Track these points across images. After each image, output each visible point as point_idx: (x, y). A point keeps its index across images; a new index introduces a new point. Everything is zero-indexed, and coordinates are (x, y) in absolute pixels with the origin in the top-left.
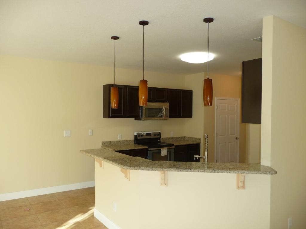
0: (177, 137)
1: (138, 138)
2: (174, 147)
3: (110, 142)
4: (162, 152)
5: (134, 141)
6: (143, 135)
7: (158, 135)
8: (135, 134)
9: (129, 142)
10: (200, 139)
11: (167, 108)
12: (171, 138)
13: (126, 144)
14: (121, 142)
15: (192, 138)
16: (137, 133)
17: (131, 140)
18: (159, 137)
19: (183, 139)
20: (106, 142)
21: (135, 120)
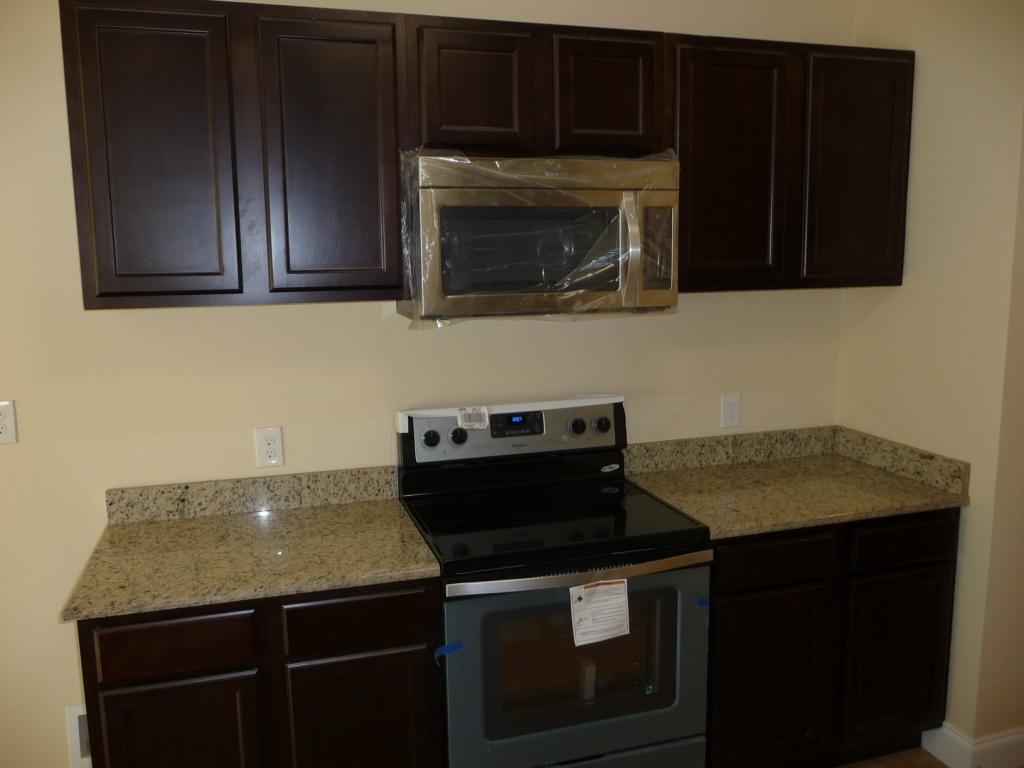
0: (768, 435)
1: (423, 454)
2: (708, 555)
3: (176, 493)
4: (577, 611)
5: (395, 477)
6: (460, 436)
7: (603, 425)
8: (400, 424)
9: (351, 488)
10: (961, 472)
11: (667, 209)
12: (718, 441)
13: (326, 504)
14: (282, 492)
16: (411, 420)
17: (364, 472)
18: (608, 439)
19: (818, 450)
20: (143, 491)
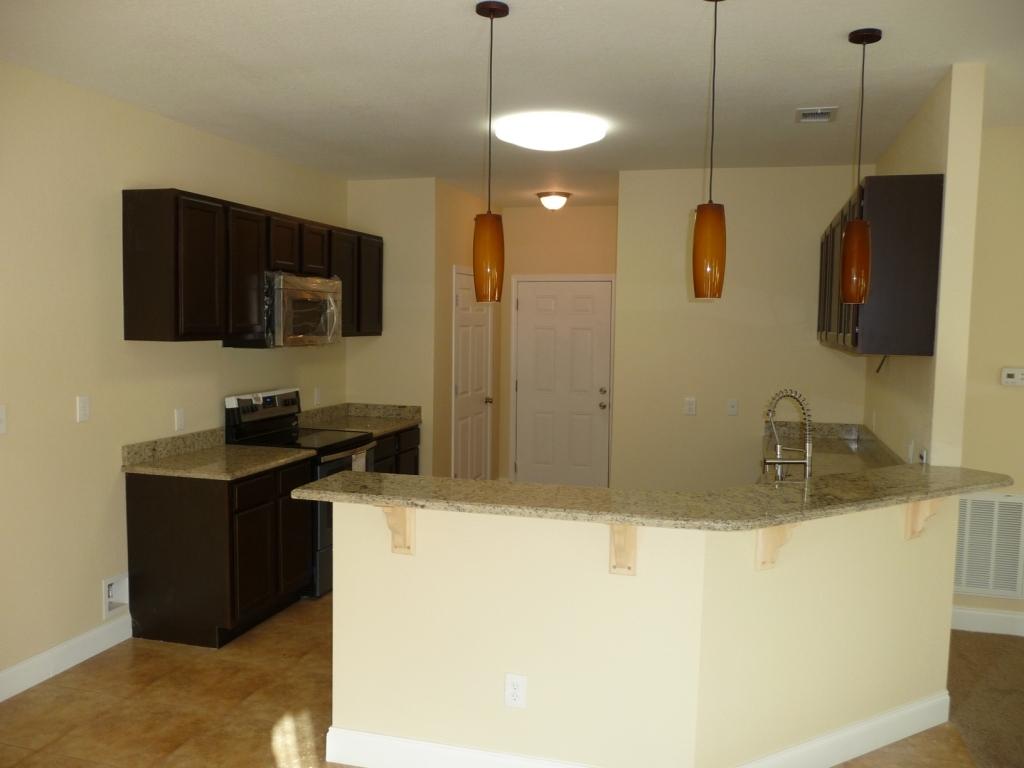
1: (244, 418)
2: (375, 443)
3: (152, 447)
4: (354, 463)
5: (223, 433)
6: (254, 408)
7: (293, 402)
8: (232, 403)
9: (211, 439)
10: (418, 410)
13: (203, 449)
14: (188, 443)
15: (385, 407)
16: (238, 400)
18: (296, 409)
20: (140, 445)
21: (225, 345)
